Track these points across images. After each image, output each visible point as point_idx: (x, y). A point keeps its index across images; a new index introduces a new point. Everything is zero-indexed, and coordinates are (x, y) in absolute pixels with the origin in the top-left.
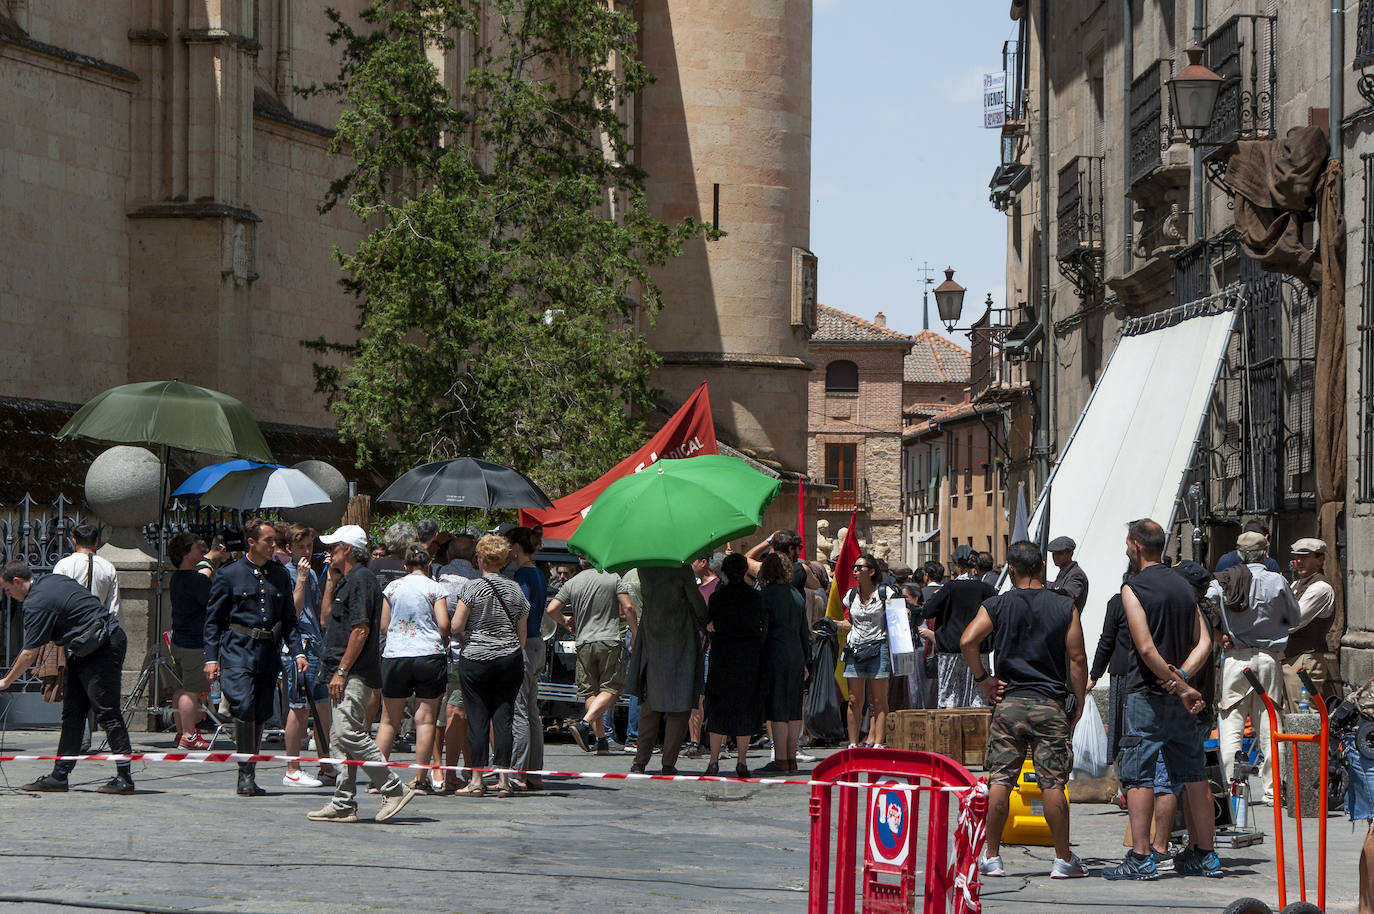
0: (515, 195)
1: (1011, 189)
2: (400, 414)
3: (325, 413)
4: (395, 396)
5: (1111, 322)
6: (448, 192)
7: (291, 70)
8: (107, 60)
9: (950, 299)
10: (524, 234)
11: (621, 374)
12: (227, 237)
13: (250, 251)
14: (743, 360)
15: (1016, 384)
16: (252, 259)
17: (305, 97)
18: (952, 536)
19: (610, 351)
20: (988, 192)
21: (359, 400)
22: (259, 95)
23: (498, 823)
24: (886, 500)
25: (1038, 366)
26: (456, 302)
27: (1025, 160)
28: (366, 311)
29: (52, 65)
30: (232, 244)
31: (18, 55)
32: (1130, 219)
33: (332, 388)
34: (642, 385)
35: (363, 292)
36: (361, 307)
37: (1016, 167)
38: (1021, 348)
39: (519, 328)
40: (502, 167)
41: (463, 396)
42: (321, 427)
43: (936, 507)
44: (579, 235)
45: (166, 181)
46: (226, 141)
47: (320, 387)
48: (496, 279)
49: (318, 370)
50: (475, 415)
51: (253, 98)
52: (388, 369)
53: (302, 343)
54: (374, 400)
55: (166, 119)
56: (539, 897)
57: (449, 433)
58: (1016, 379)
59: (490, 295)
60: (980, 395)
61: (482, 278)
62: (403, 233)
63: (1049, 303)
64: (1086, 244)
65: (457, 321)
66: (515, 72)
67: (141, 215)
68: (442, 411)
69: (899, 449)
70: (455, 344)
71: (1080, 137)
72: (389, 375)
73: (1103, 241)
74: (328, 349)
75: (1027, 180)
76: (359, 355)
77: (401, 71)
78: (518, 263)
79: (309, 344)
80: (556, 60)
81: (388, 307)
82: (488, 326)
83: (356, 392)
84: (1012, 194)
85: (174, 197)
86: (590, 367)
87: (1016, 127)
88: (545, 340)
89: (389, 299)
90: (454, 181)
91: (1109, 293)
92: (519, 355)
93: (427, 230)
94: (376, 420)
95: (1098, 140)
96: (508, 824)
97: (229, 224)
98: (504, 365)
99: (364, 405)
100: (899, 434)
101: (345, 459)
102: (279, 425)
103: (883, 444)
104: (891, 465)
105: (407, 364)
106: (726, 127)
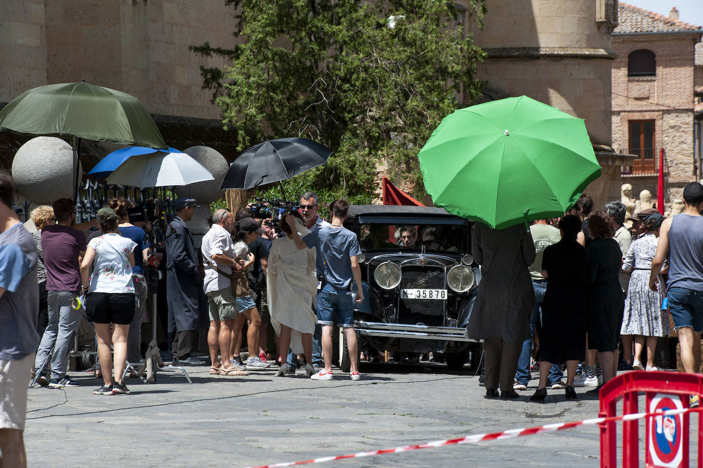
2: (272, 105)
3: (212, 106)
4: (268, 92)
11: (453, 67)
14: (556, 53)
19: (443, 49)
21: (238, 95)
23: (355, 438)
24: (681, 166)
26: (316, 13)
28: (241, 20)
33: (217, 86)
34: (470, 78)
35: (241, 4)
36: (237, 17)
39: (368, 32)
41: (323, 90)
42: (209, 118)
47: (207, 84)
49: (205, 71)
50: (335, 104)
52: (262, 69)
53: (190, 48)
54: (251, 94)
57: (313, 121)
59: (343, 5)
65: (317, 27)
68: (307, 103)
69: (692, 122)
70: (316, 47)
72: (261, 74)
74: (212, 53)
76: (238, 58)
79: (197, 49)
81: (260, 17)
82: (342, 31)
83: (236, 89)
86: (427, 62)
88: (389, 41)
89: (261, 10)
92: (369, 55)
94: (253, 111)
96: (362, 439)
98: (356, 63)
99: (243, 99)
100: (692, 110)
101: (229, 144)
102: (174, 118)
103: (678, 119)
104: (685, 136)
105: (277, 64)
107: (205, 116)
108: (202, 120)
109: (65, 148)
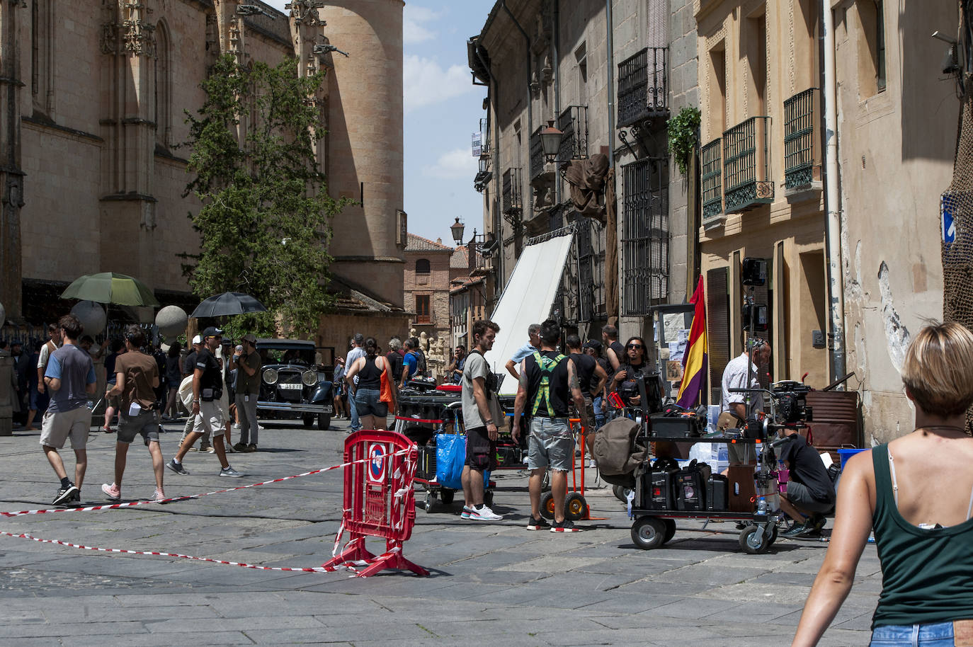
0: (268, 188)
1: (483, 182)
3: (187, 285)
4: (217, 277)
5: (525, 240)
6: (239, 188)
7: (172, 135)
8: (90, 133)
9: (458, 231)
10: (272, 205)
11: (317, 266)
12: (143, 209)
13: (153, 214)
15: (487, 267)
16: (154, 218)
17: (175, 149)
19: (311, 256)
20: (474, 184)
21: (201, 280)
22: (157, 146)
23: (240, 465)
24: (443, 319)
25: (498, 261)
26: (243, 236)
27: (490, 170)
28: (204, 240)
29: (66, 135)
30: (145, 211)
31: (51, 131)
32: (532, 194)
33: (190, 274)
34: (325, 271)
35: (202, 232)
36: (201, 238)
37: (486, 173)
38: (489, 252)
39: (271, 246)
40: (262, 175)
42: (186, 292)
43: (466, 322)
44: (297, 205)
45: (116, 185)
46: (142, 166)
47: (184, 274)
48: (260, 225)
50: (252, 285)
51: (154, 148)
52: (214, 266)
53: (176, 255)
54: (207, 279)
55: (116, 157)
56: (244, 498)
58: (488, 266)
59: (258, 232)
60: (472, 273)
61: (253, 225)
62: (219, 205)
63: (501, 232)
64: (515, 206)
65: (244, 244)
66: (267, 134)
67: (106, 200)
69: (449, 297)
70: (243, 254)
71: (512, 160)
72: (213, 268)
73: (522, 205)
74: (188, 257)
75: (490, 178)
76: (201, 259)
77: (216, 135)
78: (271, 217)
79: (179, 255)
80: (284, 129)
81: (213, 238)
82: (257, 246)
83: (200, 276)
84: (484, 185)
85: (120, 191)
86: (303, 263)
87: (485, 156)
88: (283, 251)
89: (214, 235)
90: (241, 182)
91: (525, 227)
92: (272, 258)
93: (230, 204)
95: (519, 161)
96: (243, 465)
97: (143, 203)
98: (265, 263)
99: (203, 281)
100: (449, 291)
102: (168, 291)
103: (441, 295)
104: (445, 304)
105: (222, 263)
106: (366, 158)
107: (184, 290)
108: (182, 292)
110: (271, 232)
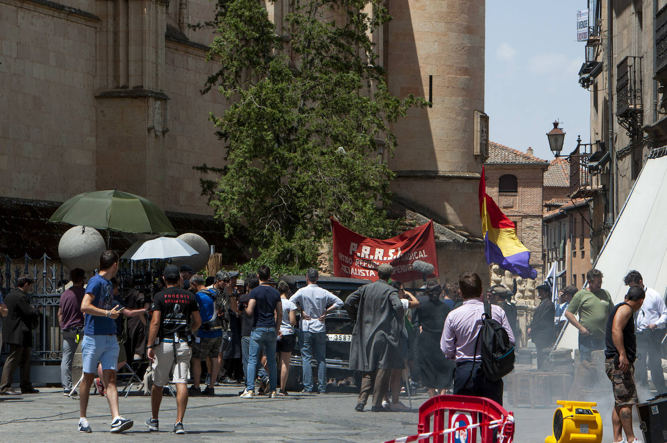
0: (312, 83)
1: (591, 75)
2: (248, 206)
3: (209, 207)
4: (245, 197)
5: (646, 151)
6: (274, 81)
7: (188, 14)
8: (82, 9)
9: (556, 138)
10: (317, 105)
11: (373, 183)
12: (151, 108)
13: (164, 116)
14: (447, 175)
15: (595, 187)
16: (165, 121)
17: (194, 30)
18: (573, 273)
19: (367, 171)
20: (578, 78)
21: (225, 200)
22: (169, 28)
24: (534, 253)
25: (608, 177)
26: (280, 144)
27: (599, 60)
28: (230, 149)
29: (51, 12)
30: (154, 112)
31: (32, 7)
32: (657, 91)
33: (211, 193)
34: (384, 191)
35: (229, 139)
36: (227, 147)
37: (594, 63)
38: (597, 166)
39: (316, 157)
40: (305, 67)
41: (283, 197)
42: (206, 215)
43: (564, 257)
44: (349, 105)
45: (116, 77)
46: (150, 54)
47: (204, 192)
48: (301, 130)
49: (203, 182)
50: (290, 207)
51: (165, 30)
52: (242, 182)
53: (194, 168)
54: (233, 199)
55: (116, 41)
57: (275, 216)
58: (596, 184)
59: (298, 140)
60: (575, 193)
61: (293, 130)
62: (250, 104)
63: (614, 141)
64: (632, 106)
65: (280, 154)
66: (312, 14)
67: (103, 96)
68: (272, 205)
69: (541, 224)
70: (278, 167)
71: (629, 46)
72: (241, 185)
73: (642, 105)
74: (208, 170)
75: (600, 70)
76: (225, 174)
77: (247, 13)
78: (314, 122)
79: (198, 168)
80: (335, 7)
81: (241, 147)
82: (297, 157)
83: (224, 195)
84: (591, 78)
85: (121, 85)
86: (355, 179)
87: (594, 41)
88: (330, 164)
89: (242, 142)
90: (278, 75)
91: (646, 135)
92: (315, 173)
93: (263, 102)
94: (235, 211)
95: (640, 47)
97: (151, 100)
98: (307, 178)
99: (228, 202)
100: (541, 216)
101: (220, 233)
102: (182, 214)
103: (532, 222)
104: (536, 234)
105: (252, 179)
106: (437, 43)
107: (204, 213)
108: (202, 215)
109: (94, 233)
110: (314, 139)
